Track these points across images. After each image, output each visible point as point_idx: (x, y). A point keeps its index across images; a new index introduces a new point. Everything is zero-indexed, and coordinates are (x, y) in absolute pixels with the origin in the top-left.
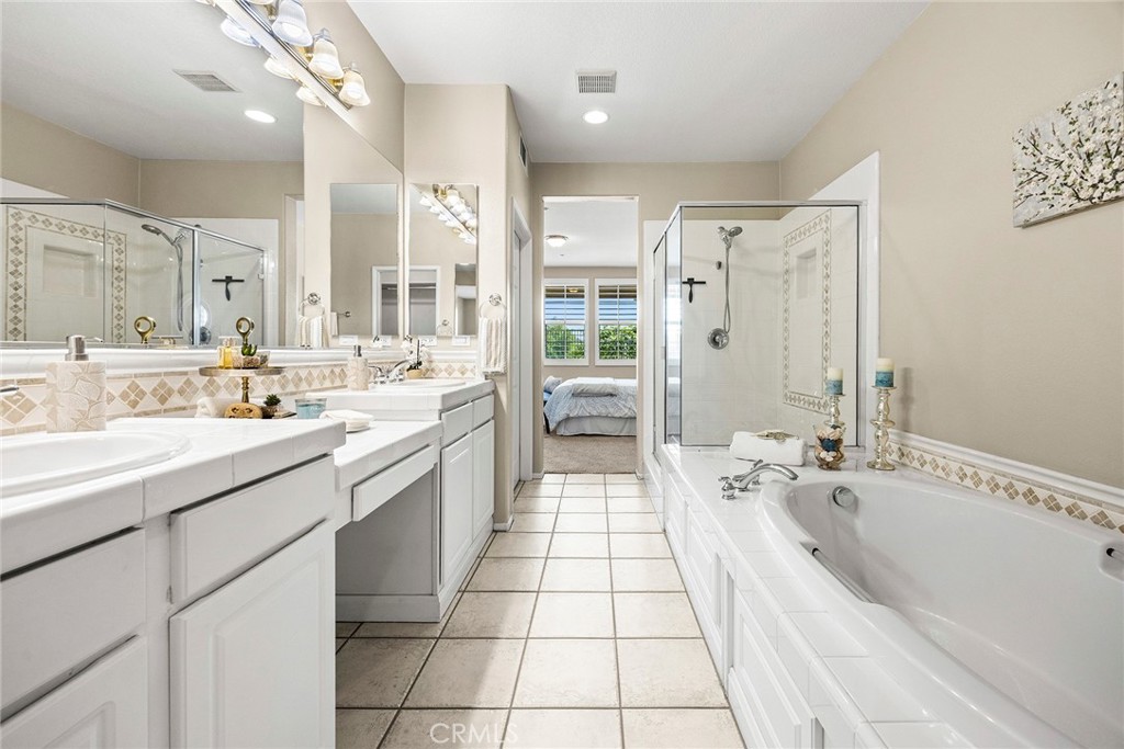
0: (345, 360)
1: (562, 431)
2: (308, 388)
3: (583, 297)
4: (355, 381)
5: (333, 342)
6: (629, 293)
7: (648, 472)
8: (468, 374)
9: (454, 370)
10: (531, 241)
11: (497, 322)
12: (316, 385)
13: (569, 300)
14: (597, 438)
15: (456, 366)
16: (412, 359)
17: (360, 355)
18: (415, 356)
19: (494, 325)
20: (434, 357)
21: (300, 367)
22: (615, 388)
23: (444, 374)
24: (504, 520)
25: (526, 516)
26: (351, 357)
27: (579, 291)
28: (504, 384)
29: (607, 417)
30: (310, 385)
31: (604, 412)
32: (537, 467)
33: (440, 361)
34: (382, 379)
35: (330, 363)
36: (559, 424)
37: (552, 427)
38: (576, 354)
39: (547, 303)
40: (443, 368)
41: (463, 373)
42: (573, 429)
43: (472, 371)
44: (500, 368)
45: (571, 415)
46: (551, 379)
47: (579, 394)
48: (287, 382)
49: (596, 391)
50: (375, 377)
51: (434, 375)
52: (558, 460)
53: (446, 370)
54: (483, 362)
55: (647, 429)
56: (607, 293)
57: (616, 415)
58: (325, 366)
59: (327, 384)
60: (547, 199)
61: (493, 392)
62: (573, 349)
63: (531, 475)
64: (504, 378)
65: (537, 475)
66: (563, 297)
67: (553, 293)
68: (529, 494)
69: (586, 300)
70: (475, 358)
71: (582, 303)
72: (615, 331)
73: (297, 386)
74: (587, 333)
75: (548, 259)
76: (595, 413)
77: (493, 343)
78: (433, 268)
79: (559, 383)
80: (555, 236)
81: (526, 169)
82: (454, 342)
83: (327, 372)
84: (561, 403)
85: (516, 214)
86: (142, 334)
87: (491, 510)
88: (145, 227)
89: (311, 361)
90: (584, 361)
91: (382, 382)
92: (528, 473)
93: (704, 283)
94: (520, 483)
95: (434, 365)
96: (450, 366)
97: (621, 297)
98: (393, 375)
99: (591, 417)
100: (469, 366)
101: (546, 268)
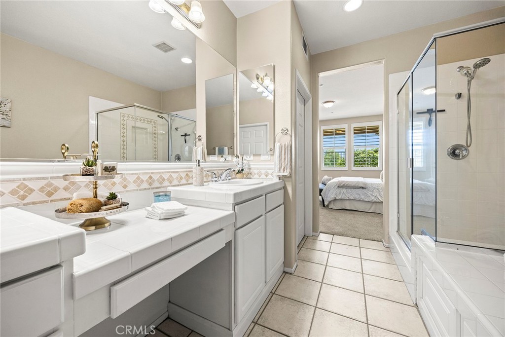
0: (192, 168)
1: (331, 206)
2: (169, 184)
3: (344, 134)
4: (196, 181)
5: (207, 159)
6: (375, 130)
7: (393, 243)
8: (270, 176)
9: (262, 174)
10: (311, 99)
11: (285, 145)
12: (175, 182)
13: (336, 136)
14: (353, 212)
15: (263, 171)
16: (239, 167)
17: (199, 166)
18: (240, 166)
19: (283, 147)
20: (252, 166)
21: (163, 172)
22: (365, 184)
23: (256, 176)
24: (291, 267)
25: (306, 263)
26: (194, 167)
27: (343, 131)
28: (290, 183)
29: (360, 200)
30: (171, 182)
31: (358, 197)
32: (315, 229)
33: (255, 169)
34: (216, 179)
35: (184, 170)
36: (330, 202)
37: (326, 203)
38: (341, 164)
39: (324, 138)
40: (256, 173)
41: (266, 176)
42: (338, 205)
43: (271, 174)
44: (287, 173)
45: (337, 198)
46: (326, 177)
47: (341, 186)
48: (154, 181)
49: (353, 185)
50: (212, 178)
51: (252, 177)
52: (329, 224)
53: (258, 174)
54: (277, 169)
55: (393, 215)
56: (358, 131)
57: (366, 200)
58: (182, 172)
59: (184, 181)
60: (321, 75)
61: (283, 187)
62: (339, 162)
63: (311, 234)
64: (290, 179)
65: (315, 234)
66: (333, 135)
67: (327, 133)
68: (309, 247)
69: (346, 135)
70: (273, 166)
71: (344, 137)
72: (363, 152)
73: (161, 183)
74: (347, 153)
75: (322, 116)
76: (352, 198)
77: (283, 158)
78: (266, 123)
79: (330, 180)
80: (328, 102)
81: (307, 56)
82: (262, 158)
83: (183, 175)
84: (331, 191)
85: (298, 79)
86: (63, 154)
87: (282, 259)
88: (158, 116)
89: (171, 169)
90: (346, 168)
91: (216, 181)
92: (310, 232)
93: (444, 111)
94: (305, 237)
95: (251, 170)
96: (260, 172)
97: (367, 132)
98: (223, 177)
99: (350, 200)
100: (270, 172)
101: (320, 121)
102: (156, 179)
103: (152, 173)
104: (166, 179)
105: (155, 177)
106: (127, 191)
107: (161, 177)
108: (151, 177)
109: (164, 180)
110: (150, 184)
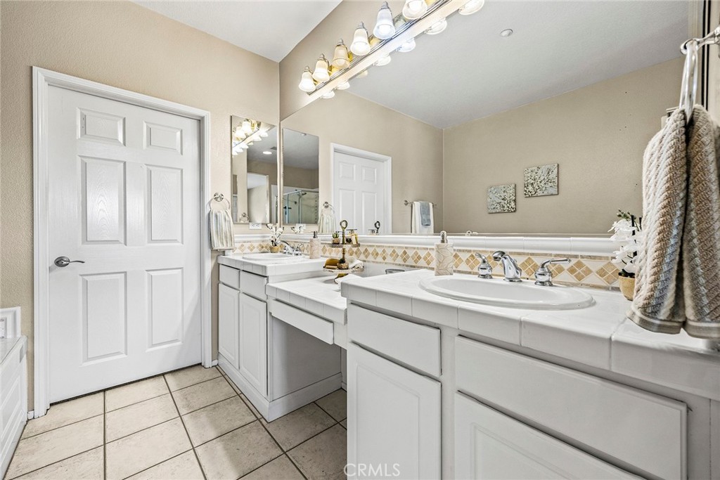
102: (410, 255)
103: (406, 248)
104: (422, 257)
105: (410, 253)
106: (386, 263)
107: (416, 253)
108: (405, 253)
109: (419, 258)
110: (405, 260)
